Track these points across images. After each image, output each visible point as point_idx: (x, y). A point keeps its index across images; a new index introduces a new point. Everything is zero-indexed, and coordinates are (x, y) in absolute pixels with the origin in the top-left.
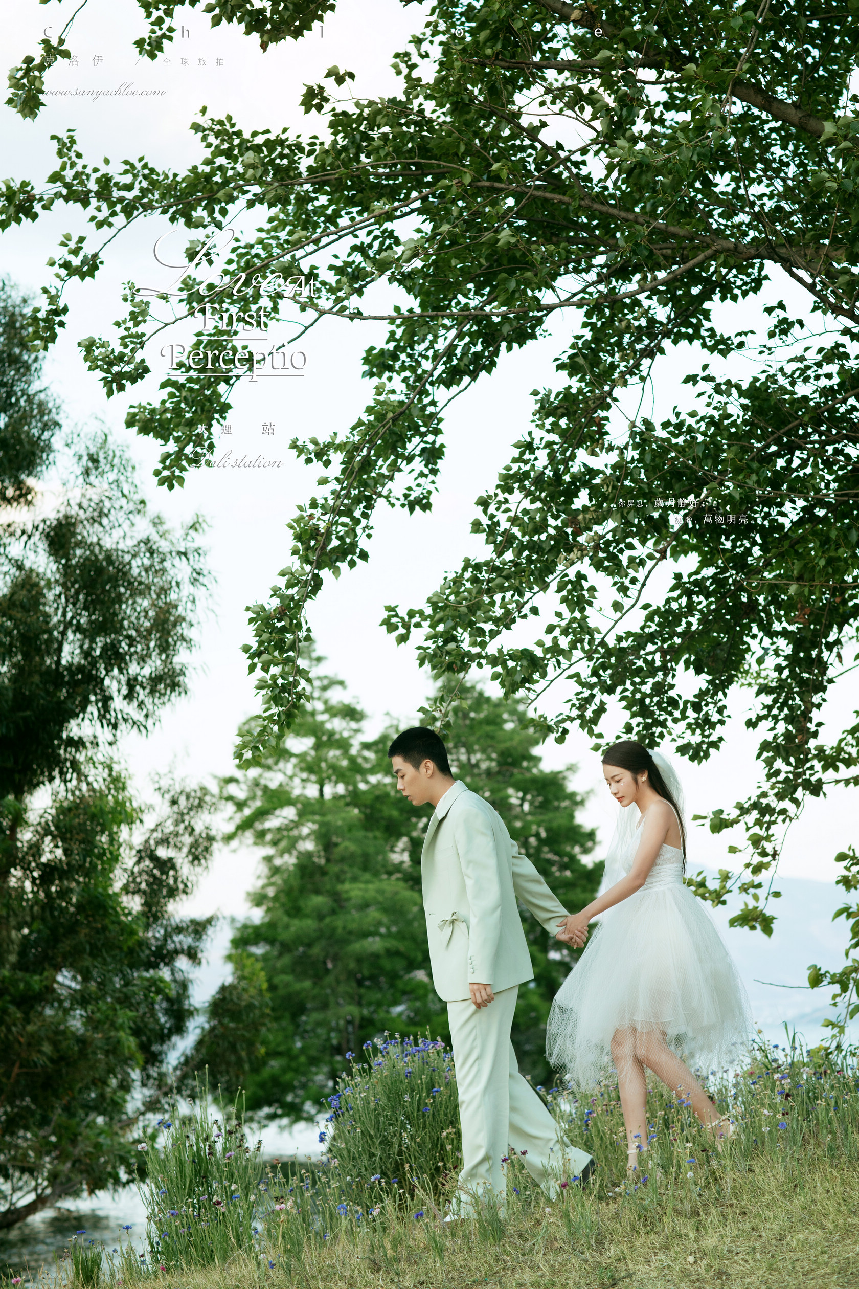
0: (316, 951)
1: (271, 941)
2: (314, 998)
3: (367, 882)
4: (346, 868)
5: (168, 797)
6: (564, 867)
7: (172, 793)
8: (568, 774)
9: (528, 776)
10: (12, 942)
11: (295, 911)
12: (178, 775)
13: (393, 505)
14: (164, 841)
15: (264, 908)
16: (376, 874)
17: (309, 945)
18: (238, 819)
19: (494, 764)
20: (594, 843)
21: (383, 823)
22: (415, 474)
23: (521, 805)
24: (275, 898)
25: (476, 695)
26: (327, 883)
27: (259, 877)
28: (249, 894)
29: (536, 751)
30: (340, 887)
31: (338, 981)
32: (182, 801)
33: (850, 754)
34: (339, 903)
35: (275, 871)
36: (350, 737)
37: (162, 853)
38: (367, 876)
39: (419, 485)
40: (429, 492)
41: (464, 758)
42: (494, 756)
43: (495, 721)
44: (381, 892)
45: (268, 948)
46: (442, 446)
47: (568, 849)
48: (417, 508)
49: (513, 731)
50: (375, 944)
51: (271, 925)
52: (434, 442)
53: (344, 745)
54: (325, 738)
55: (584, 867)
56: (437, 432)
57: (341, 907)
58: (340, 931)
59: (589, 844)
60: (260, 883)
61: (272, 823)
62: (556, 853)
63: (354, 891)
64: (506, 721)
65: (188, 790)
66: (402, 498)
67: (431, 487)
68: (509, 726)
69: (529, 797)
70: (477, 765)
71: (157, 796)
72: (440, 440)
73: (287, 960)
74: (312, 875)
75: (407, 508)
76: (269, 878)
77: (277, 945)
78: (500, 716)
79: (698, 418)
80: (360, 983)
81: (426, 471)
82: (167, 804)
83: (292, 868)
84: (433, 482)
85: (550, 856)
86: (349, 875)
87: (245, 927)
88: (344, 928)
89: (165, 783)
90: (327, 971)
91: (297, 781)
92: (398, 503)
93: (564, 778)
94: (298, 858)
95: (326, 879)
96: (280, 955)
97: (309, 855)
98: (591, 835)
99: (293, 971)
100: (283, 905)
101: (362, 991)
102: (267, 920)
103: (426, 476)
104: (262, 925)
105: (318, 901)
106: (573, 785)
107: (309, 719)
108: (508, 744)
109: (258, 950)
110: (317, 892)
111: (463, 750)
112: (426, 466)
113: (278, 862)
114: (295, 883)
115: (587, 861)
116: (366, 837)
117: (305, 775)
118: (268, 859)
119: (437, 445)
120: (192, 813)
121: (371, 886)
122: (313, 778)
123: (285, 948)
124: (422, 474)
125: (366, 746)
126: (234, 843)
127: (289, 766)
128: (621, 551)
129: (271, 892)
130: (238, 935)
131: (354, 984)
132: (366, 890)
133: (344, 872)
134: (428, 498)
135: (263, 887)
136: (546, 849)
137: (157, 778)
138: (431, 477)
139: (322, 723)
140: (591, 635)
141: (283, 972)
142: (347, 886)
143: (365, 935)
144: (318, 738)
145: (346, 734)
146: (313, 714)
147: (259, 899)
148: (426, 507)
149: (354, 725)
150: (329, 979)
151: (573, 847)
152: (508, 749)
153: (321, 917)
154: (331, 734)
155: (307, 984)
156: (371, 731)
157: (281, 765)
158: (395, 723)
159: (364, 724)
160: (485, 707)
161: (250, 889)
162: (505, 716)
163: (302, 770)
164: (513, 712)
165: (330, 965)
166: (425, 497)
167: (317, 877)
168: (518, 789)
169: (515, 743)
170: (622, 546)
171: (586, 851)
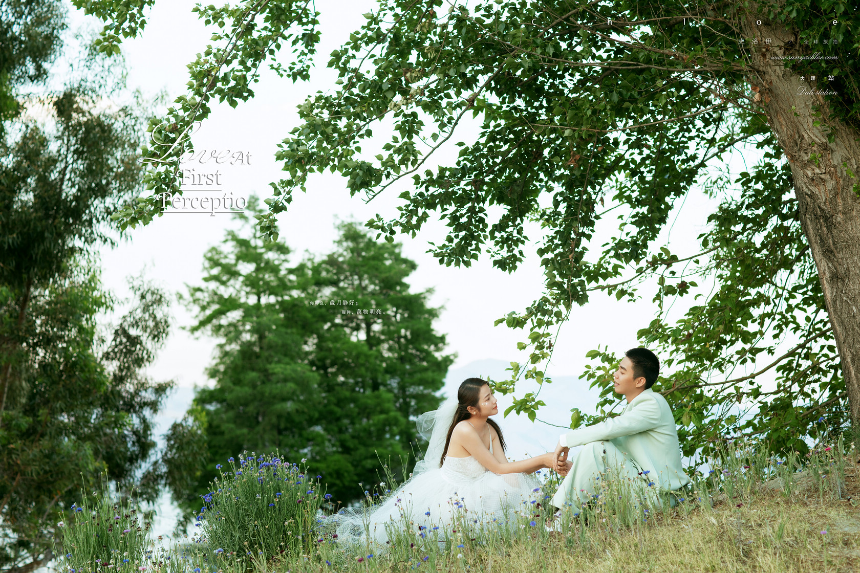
0: (251, 409)
1: (221, 401)
2: (249, 441)
3: (287, 364)
4: (273, 353)
5: (139, 293)
6: (423, 360)
7: (141, 291)
8: (427, 295)
9: (399, 295)
10: (23, 389)
11: (237, 382)
12: (146, 278)
13: (282, 75)
14: (136, 324)
15: (217, 379)
16: (292, 358)
17: (246, 405)
18: (202, 317)
19: (377, 288)
20: (444, 344)
21: (300, 323)
22: (298, 53)
23: (395, 316)
24: (225, 373)
25: (366, 240)
26: (260, 363)
27: (214, 358)
28: (206, 369)
29: (405, 280)
30: (268, 366)
31: (264, 430)
32: (149, 297)
33: (607, 269)
34: (267, 376)
35: (226, 354)
36: (280, 265)
37: (133, 332)
38: (287, 360)
39: (301, 61)
40: (308, 67)
41: (356, 282)
42: (377, 282)
43: (379, 258)
44: (295, 371)
45: (219, 406)
46: (319, 33)
47: (426, 347)
48: (299, 77)
49: (391, 267)
50: (289, 406)
51: (221, 390)
52: (313, 30)
53: (275, 270)
54: (262, 265)
55: (436, 359)
56: (314, 22)
57: (269, 380)
58: (267, 394)
59: (440, 345)
60: (214, 362)
61: (224, 321)
62: (417, 350)
63: (277, 368)
64: (386, 259)
65: (152, 289)
66: (288, 70)
67: (309, 63)
68: (388, 263)
69: (400, 311)
70: (365, 288)
71: (131, 293)
72: (317, 28)
73: (231, 414)
74: (250, 359)
75: (291, 78)
76: (221, 358)
77: (225, 404)
78: (382, 255)
79: (503, 4)
80: (280, 432)
81: (306, 51)
82: (138, 297)
83: (236, 353)
84: (311, 59)
85: (414, 351)
86: (276, 359)
87: (204, 391)
88: (270, 393)
89: (136, 284)
90: (258, 423)
91: (243, 294)
92: (285, 74)
93: (424, 298)
94: (241, 346)
95: (259, 361)
96: (226, 412)
97: (250, 344)
98: (442, 339)
99: (235, 422)
100: (231, 377)
101: (281, 437)
102: (219, 387)
103: (306, 55)
104: (215, 390)
105: (253, 375)
106: (430, 303)
107: (252, 251)
108: (387, 275)
109: (212, 407)
110: (253, 370)
111: (356, 277)
112: (306, 47)
113: (228, 348)
114: (239, 363)
115: (439, 355)
116: (286, 333)
117: (248, 289)
118: (221, 346)
119: (314, 32)
120: (155, 306)
121: (288, 367)
122: (254, 291)
123: (230, 407)
124: (303, 53)
125: (291, 271)
126: (198, 334)
127: (238, 283)
128: (441, 98)
129: (222, 368)
130: (198, 396)
131: (275, 433)
132: (285, 369)
133: (271, 356)
134: (307, 71)
135: (216, 365)
136: (411, 346)
137: (131, 280)
138: (309, 56)
139: (261, 254)
140: (415, 156)
141: (228, 421)
142: (273, 366)
143: (284, 399)
144: (258, 265)
145: (276, 263)
146: (256, 248)
147: (213, 373)
148: (306, 77)
149: (282, 257)
150: (259, 428)
151: (429, 346)
152: (387, 278)
153: (254, 386)
154: (267, 262)
155: (245, 431)
156: (294, 261)
157: (232, 282)
158: (312, 257)
159: (289, 256)
160: (373, 249)
161: (208, 366)
162: (386, 255)
163: (247, 285)
164: (392, 253)
165: (260, 419)
166: (304, 70)
167: (254, 358)
168: (394, 305)
169: (392, 273)
170: (442, 94)
171: (438, 349)
